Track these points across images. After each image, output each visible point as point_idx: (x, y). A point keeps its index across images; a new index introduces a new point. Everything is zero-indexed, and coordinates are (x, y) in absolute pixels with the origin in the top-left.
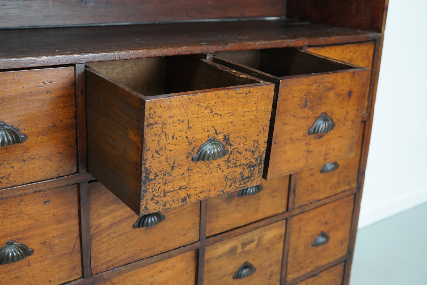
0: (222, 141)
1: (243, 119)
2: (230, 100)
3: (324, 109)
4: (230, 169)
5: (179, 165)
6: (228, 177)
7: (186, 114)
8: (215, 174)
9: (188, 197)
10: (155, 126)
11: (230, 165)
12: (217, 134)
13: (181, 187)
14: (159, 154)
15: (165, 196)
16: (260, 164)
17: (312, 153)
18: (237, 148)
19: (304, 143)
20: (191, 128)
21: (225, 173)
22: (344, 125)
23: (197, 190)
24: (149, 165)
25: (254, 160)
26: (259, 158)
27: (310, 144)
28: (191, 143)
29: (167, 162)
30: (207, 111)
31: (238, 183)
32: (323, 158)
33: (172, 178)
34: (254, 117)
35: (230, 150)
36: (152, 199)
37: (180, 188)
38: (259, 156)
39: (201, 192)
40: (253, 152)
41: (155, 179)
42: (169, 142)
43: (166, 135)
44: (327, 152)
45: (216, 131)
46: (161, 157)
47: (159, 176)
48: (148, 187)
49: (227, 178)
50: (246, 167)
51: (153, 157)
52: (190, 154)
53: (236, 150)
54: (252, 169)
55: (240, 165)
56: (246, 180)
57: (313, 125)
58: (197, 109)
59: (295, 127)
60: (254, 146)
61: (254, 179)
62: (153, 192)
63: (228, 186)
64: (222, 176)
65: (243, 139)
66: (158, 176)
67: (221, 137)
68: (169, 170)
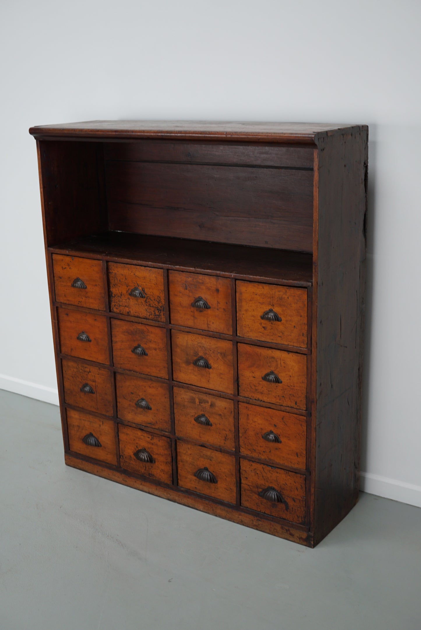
0: (141, 290)
3: (200, 294)
7: (124, 272)
8: (140, 306)
10: (112, 273)
11: (147, 304)
12: (138, 286)
14: (115, 286)
15: (120, 307)
16: (163, 311)
17: (197, 319)
18: (149, 297)
19: (190, 310)
20: (126, 279)
22: (218, 310)
23: (133, 311)
24: (112, 290)
25: (159, 307)
26: (162, 307)
27: (194, 313)
28: (128, 286)
29: (118, 291)
30: (132, 273)
31: (153, 316)
32: (206, 326)
33: (122, 300)
35: (146, 296)
36: (115, 306)
37: (126, 306)
39: (135, 312)
40: (158, 302)
41: (115, 297)
44: (209, 323)
45: (138, 284)
48: (113, 300)
49: (147, 311)
50: (156, 309)
51: (113, 287)
52: (128, 291)
54: (160, 312)
55: (152, 307)
56: (157, 316)
58: (128, 271)
60: (158, 299)
61: (162, 318)
62: (114, 303)
63: (148, 315)
64: (144, 308)
65: (152, 293)
67: (140, 288)
68: (120, 295)
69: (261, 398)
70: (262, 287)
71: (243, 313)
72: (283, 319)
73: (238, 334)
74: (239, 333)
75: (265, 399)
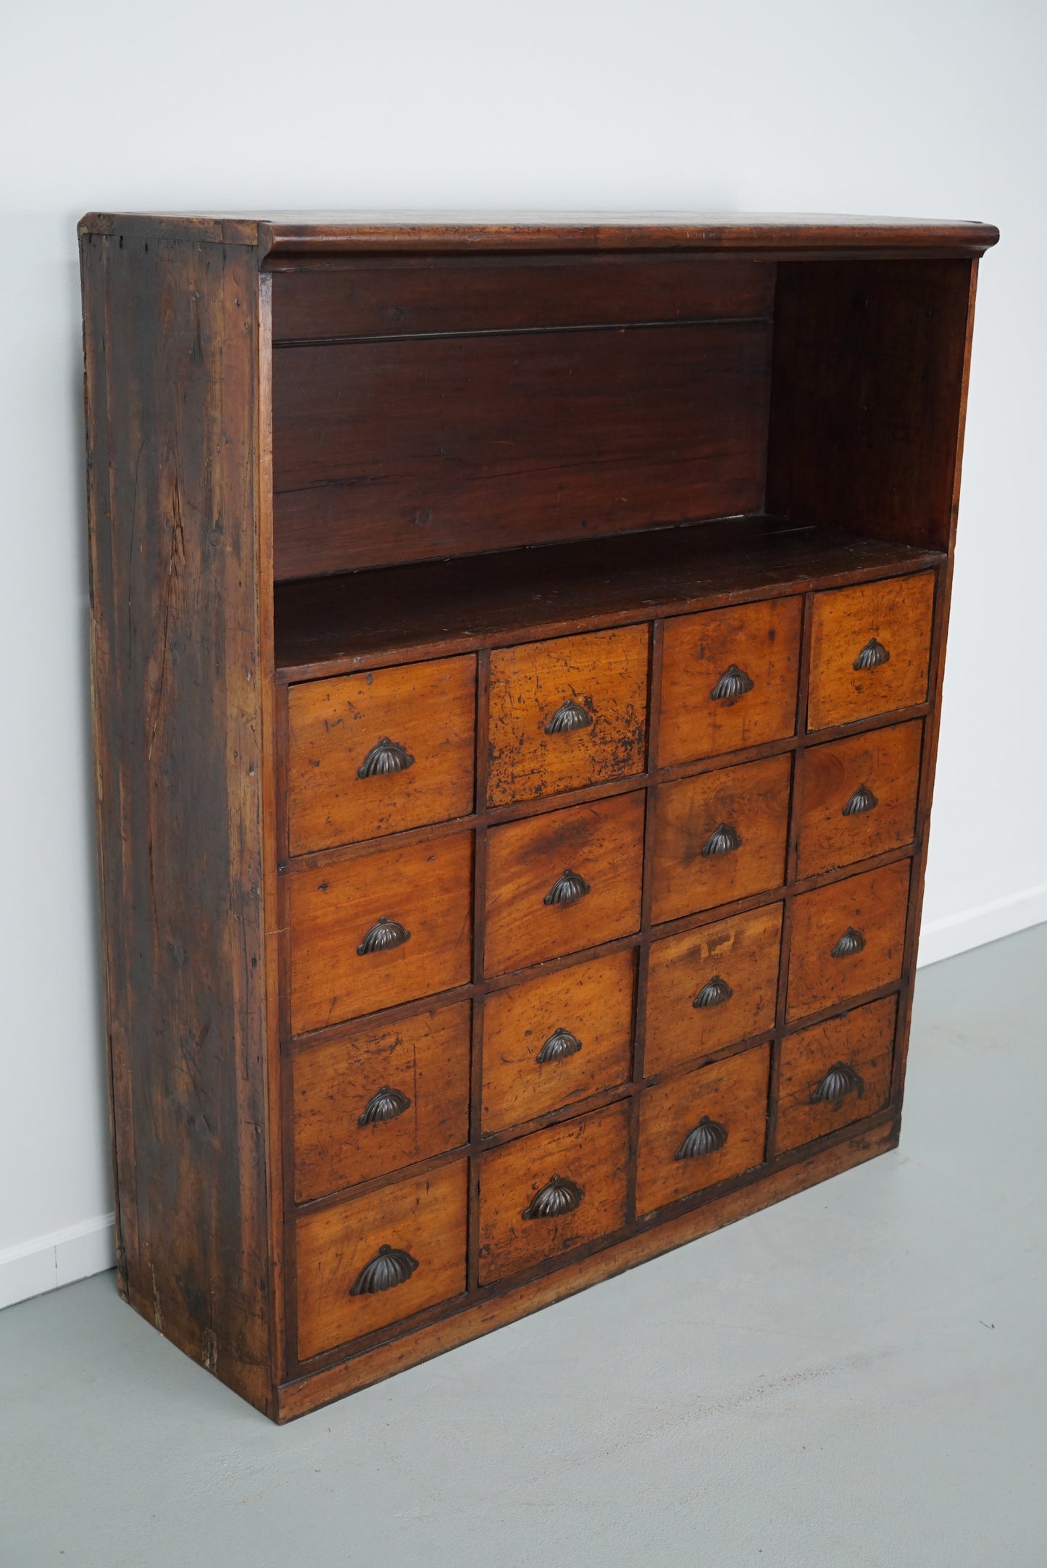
0: (582, 705)
1: (608, 673)
2: (589, 648)
3: (732, 660)
4: (597, 747)
5: (528, 739)
6: (595, 758)
7: (534, 669)
8: (577, 753)
9: (543, 784)
10: (498, 684)
11: (596, 740)
12: (575, 695)
13: (533, 770)
14: (503, 723)
15: (513, 782)
16: (639, 740)
17: (721, 729)
18: (604, 716)
19: (706, 712)
20: (541, 687)
21: (590, 751)
22: (768, 684)
23: (555, 776)
24: (493, 737)
25: (629, 735)
26: (637, 731)
27: (716, 715)
28: (543, 708)
29: (514, 733)
30: (559, 664)
31: (611, 768)
32: (741, 737)
33: (522, 757)
34: (623, 671)
35: (594, 718)
36: (498, 786)
37: (532, 772)
38: (637, 728)
39: (560, 779)
40: (627, 721)
41: (500, 757)
42: (515, 706)
43: (510, 697)
44: (746, 728)
45: (573, 691)
46: (506, 727)
47: (505, 753)
48: (492, 768)
49: (595, 761)
50: (620, 745)
51: (496, 727)
52: (542, 723)
53: (603, 718)
54: (629, 748)
55: (610, 742)
56: (621, 765)
57: (717, 685)
58: (547, 661)
59: (688, 688)
60: (628, 712)
61: (633, 764)
62: (498, 775)
63: (596, 772)
64: (587, 756)
65: (611, 702)
66: (503, 753)
67: (581, 699)
68: (517, 745)
69: (838, 863)
70: (861, 594)
71: (821, 670)
72: (893, 653)
73: (809, 728)
74: (811, 725)
75: (847, 859)
